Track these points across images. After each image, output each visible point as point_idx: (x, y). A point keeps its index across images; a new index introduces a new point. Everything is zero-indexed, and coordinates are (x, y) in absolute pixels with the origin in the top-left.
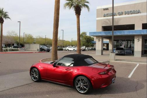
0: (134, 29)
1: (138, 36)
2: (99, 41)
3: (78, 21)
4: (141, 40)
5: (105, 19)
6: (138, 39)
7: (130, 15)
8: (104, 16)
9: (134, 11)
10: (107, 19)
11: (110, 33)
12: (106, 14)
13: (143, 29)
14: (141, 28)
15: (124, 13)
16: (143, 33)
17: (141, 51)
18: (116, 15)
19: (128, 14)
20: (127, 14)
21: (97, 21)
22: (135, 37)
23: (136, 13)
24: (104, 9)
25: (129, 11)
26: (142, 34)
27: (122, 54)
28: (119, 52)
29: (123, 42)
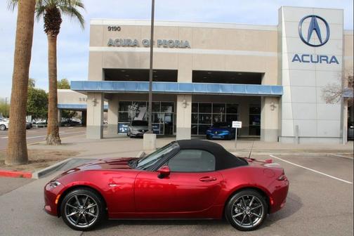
0: (175, 79)
1: (185, 95)
2: (95, 105)
3: (52, 50)
4: (190, 103)
5: (112, 52)
6: (184, 101)
7: (169, 50)
8: (110, 45)
9: (177, 42)
10: (116, 53)
12: (114, 39)
13: (193, 82)
14: (189, 80)
15: (156, 44)
16: (196, 89)
17: (190, 127)
18: (139, 46)
19: (165, 47)
20: (162, 46)
21: (91, 53)
22: (179, 98)
23: (182, 48)
24: (110, 28)
25: (168, 40)
26: (195, 91)
29: (140, 108)
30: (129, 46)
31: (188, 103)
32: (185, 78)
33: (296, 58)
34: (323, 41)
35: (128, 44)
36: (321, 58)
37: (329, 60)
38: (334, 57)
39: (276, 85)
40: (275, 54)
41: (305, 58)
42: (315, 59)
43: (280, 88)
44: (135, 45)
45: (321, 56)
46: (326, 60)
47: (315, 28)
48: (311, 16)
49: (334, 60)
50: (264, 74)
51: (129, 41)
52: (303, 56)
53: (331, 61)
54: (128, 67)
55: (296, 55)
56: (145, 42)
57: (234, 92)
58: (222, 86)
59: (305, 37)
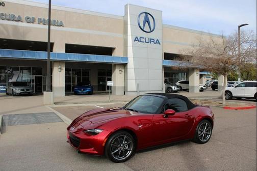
1: (60, 62)
4: (64, 68)
6: (60, 67)
9: (54, 21)
11: (11, 53)
14: (63, 51)
15: (37, 21)
16: (70, 58)
17: (64, 86)
18: (22, 22)
19: (44, 24)
20: (42, 23)
22: (55, 64)
23: (58, 26)
25: (46, 19)
27: (29, 93)
28: (23, 90)
29: (14, 72)
30: (13, 20)
31: (62, 68)
32: (59, 49)
33: (136, 39)
34: (152, 29)
35: (12, 18)
36: (151, 40)
37: (155, 42)
38: (158, 40)
39: (122, 56)
40: (122, 35)
41: (142, 40)
42: (147, 41)
43: (127, 59)
44: (19, 20)
45: (151, 39)
46: (154, 42)
47: (147, 20)
48: (145, 13)
49: (158, 42)
50: (115, 48)
51: (14, 16)
52: (140, 38)
53: (156, 43)
54: (12, 38)
55: (137, 37)
56: (28, 18)
57: (96, 61)
58: (88, 56)
59: (142, 26)
